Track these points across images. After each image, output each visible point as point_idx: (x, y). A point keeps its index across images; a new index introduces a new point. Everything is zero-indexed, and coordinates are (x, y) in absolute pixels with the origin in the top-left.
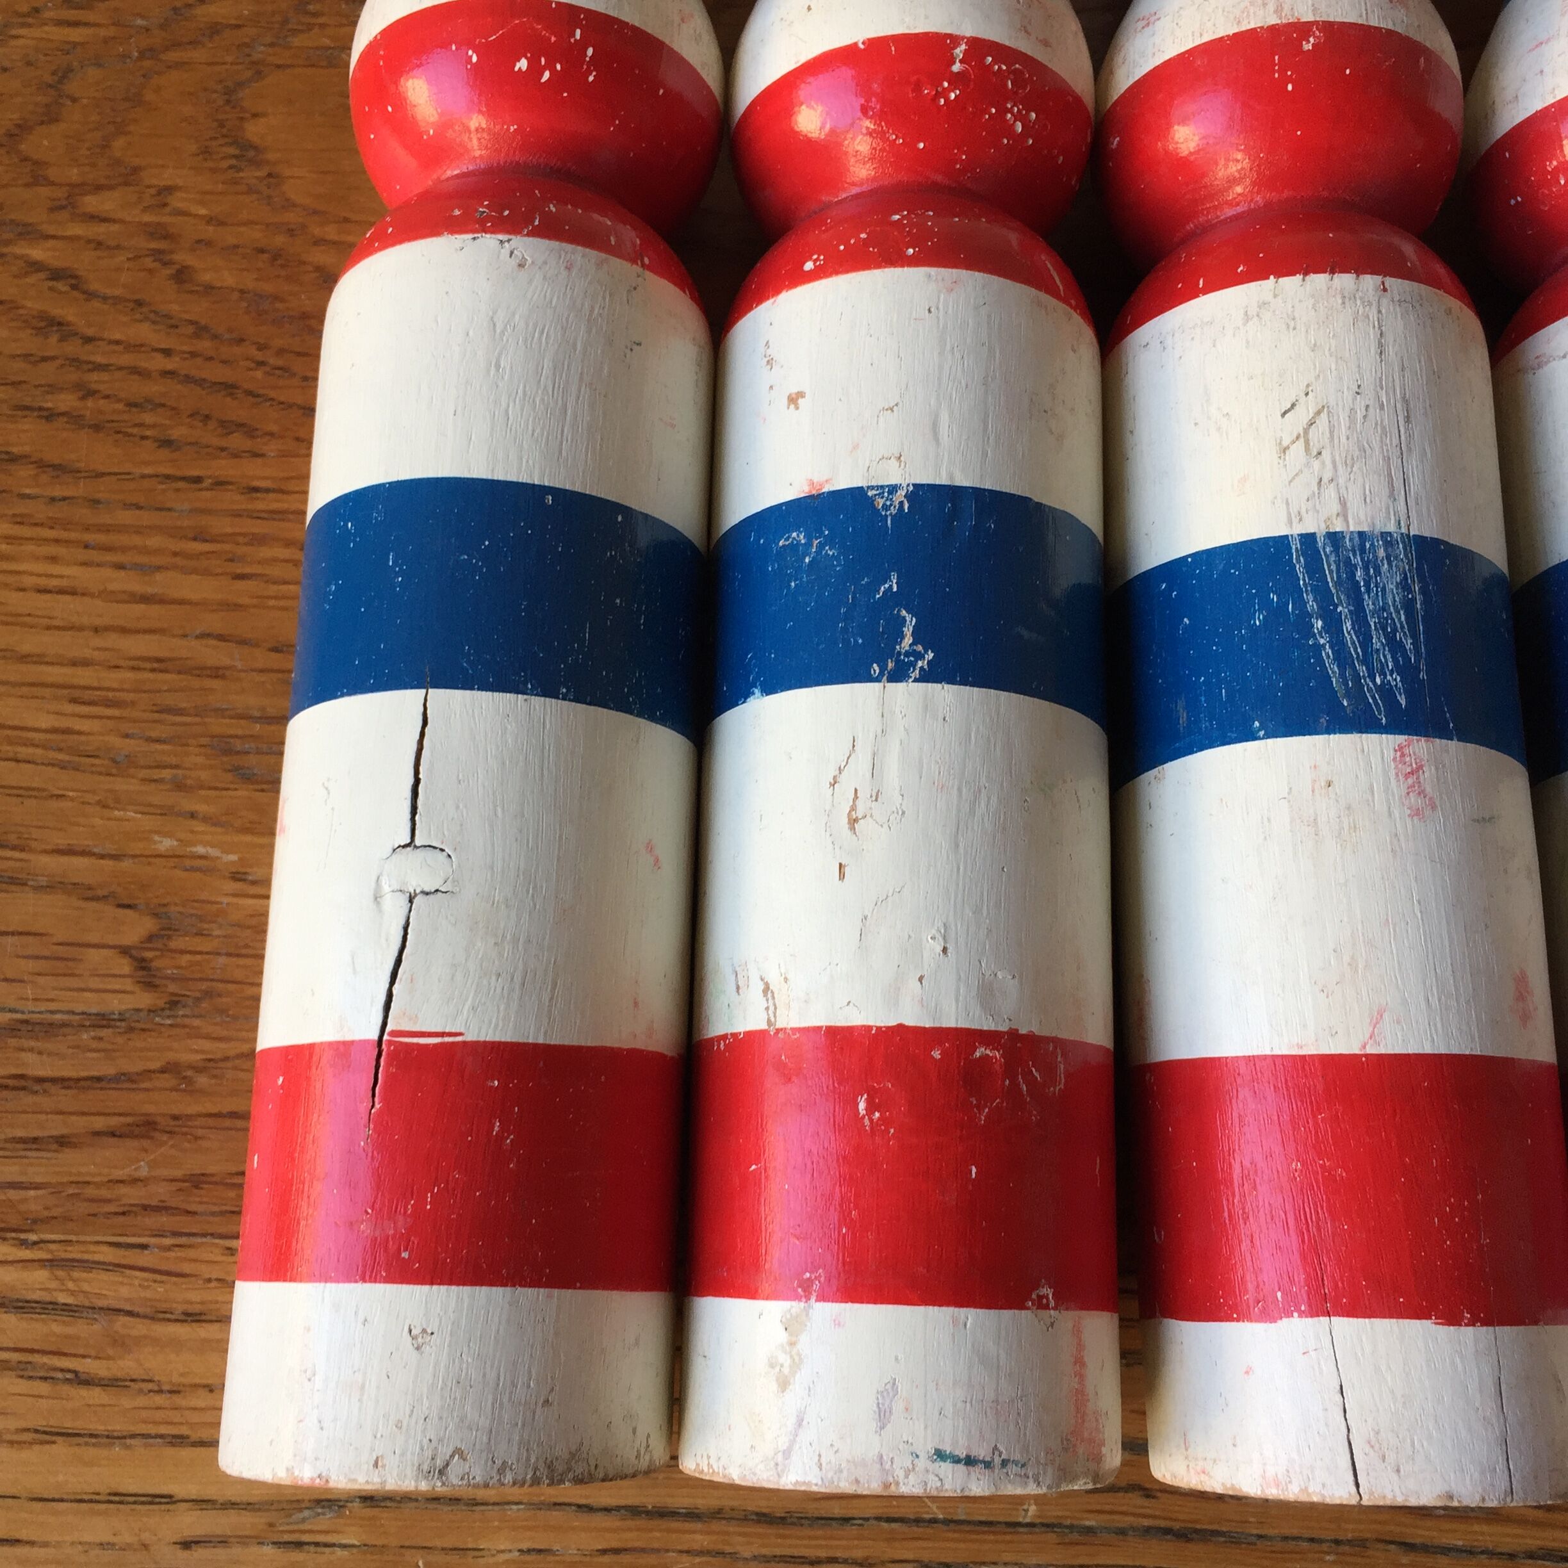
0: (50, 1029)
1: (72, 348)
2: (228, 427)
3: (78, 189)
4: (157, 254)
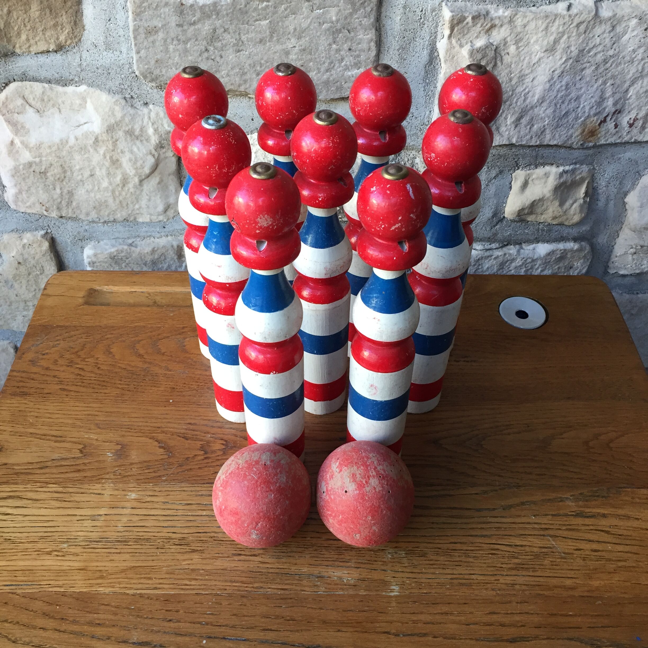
0: (66, 459)
4: (96, 366)
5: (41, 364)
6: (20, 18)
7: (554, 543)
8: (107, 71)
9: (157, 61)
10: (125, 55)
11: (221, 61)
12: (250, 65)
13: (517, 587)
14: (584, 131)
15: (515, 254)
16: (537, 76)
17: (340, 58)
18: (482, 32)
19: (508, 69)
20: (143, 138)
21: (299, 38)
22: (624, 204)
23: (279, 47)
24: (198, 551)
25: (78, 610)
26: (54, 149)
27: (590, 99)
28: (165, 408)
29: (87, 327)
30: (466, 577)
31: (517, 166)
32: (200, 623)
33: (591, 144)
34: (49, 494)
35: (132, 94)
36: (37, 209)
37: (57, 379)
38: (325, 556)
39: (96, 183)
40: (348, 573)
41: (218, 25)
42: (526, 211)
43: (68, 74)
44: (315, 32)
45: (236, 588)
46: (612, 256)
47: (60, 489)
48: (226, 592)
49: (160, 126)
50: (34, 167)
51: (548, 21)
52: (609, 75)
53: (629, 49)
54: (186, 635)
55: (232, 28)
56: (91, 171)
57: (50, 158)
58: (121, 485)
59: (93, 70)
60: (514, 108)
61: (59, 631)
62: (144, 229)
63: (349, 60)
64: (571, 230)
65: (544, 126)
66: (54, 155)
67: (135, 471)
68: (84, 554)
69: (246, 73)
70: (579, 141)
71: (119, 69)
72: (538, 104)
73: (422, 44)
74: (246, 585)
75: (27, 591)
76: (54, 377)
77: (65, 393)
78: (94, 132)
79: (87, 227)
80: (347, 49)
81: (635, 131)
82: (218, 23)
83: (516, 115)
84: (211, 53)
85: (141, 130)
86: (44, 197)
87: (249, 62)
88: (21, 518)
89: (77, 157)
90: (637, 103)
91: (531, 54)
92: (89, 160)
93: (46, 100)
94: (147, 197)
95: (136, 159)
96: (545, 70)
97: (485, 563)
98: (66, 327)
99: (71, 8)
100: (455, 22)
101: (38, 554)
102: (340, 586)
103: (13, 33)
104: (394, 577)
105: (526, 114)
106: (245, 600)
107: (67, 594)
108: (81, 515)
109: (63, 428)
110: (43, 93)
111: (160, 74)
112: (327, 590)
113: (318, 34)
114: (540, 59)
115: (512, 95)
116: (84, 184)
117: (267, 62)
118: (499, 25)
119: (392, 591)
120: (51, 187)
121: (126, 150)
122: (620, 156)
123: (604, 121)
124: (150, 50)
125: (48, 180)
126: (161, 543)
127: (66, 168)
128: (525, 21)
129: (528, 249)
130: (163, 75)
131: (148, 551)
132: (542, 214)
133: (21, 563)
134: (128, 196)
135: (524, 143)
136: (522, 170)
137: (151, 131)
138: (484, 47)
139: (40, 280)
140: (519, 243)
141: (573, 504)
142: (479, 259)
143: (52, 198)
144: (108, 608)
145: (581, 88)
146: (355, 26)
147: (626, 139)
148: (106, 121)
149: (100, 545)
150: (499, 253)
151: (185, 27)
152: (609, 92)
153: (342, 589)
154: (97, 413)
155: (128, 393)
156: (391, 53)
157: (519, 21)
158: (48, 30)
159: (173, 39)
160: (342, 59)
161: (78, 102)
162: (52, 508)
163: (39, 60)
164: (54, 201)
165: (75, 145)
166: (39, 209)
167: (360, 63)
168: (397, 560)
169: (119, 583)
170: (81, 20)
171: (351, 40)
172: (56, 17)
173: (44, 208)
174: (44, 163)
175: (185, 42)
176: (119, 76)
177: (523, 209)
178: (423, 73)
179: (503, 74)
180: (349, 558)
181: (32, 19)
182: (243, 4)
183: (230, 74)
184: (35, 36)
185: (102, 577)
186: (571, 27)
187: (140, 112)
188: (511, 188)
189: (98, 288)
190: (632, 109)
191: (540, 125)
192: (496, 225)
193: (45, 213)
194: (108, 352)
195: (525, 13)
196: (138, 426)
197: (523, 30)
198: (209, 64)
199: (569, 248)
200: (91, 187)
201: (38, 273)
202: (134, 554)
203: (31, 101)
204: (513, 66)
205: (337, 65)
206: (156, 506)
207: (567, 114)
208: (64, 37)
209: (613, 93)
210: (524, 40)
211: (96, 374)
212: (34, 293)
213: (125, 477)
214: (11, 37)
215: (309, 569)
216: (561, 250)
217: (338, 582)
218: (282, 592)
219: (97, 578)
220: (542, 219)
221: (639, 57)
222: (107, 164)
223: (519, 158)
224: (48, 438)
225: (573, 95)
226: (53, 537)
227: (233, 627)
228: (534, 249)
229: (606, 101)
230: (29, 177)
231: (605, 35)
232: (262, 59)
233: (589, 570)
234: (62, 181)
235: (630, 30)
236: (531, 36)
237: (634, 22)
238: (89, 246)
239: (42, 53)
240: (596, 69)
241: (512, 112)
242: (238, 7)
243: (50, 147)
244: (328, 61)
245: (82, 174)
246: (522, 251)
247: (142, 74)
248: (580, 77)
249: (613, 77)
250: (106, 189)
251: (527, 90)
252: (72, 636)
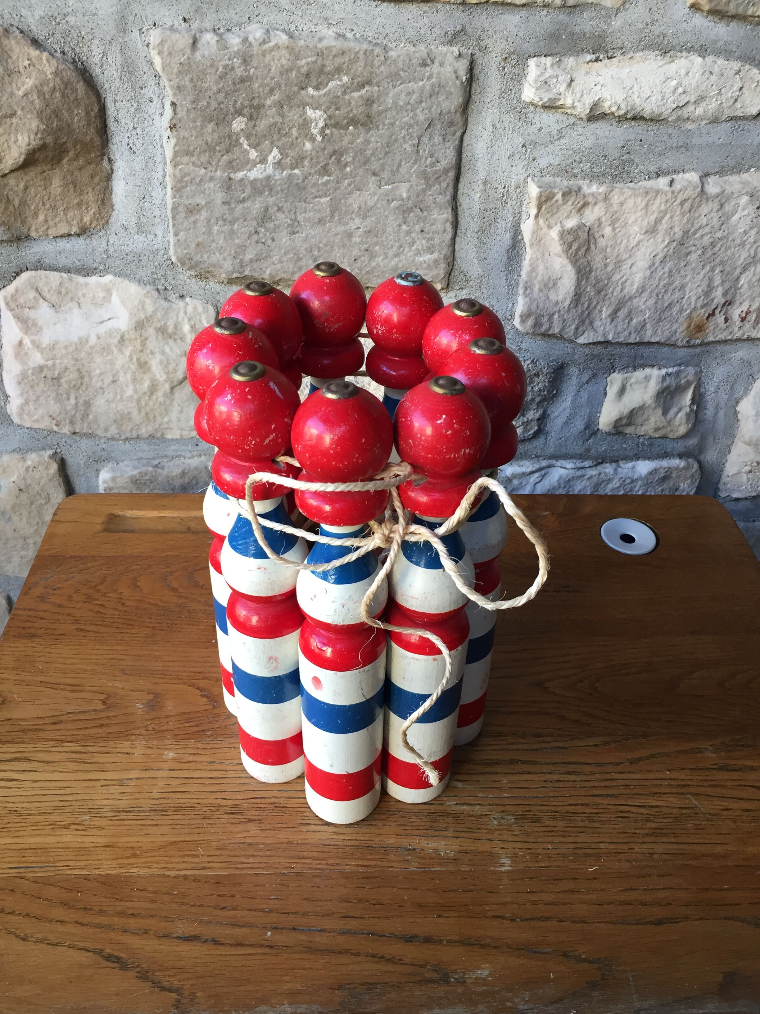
0: (86, 712)
1: (102, 615)
2: (128, 625)
3: (106, 593)
4: (119, 602)
5: (52, 600)
6: (39, 195)
7: (695, 802)
8: (138, 257)
9: (197, 245)
10: (160, 239)
11: (273, 245)
12: (306, 249)
13: (656, 856)
14: (689, 326)
15: (612, 473)
16: (635, 262)
17: (410, 241)
18: (573, 211)
19: (603, 254)
20: (177, 337)
21: (364, 218)
22: (736, 413)
23: (340, 229)
24: (254, 820)
25: (106, 897)
26: (70, 350)
27: (696, 288)
28: (207, 650)
29: (108, 557)
30: (593, 846)
31: (612, 368)
32: (263, 910)
33: (698, 341)
34: (64, 754)
35: (167, 285)
36: (46, 424)
37: (71, 618)
38: (416, 824)
39: (119, 391)
40: (446, 845)
41: (271, 203)
42: (624, 422)
43: (91, 261)
44: (382, 211)
45: (306, 866)
46: (723, 477)
47: (79, 749)
48: (293, 871)
49: (198, 322)
50: (45, 372)
51: (648, 198)
52: (718, 260)
53: (740, 231)
54: (244, 926)
55: (287, 206)
56: (114, 376)
57: (66, 361)
58: (155, 742)
59: (121, 257)
60: (609, 299)
61: (82, 924)
62: (173, 448)
63: (421, 243)
64: (676, 445)
65: (644, 320)
66: (70, 357)
67: (172, 725)
68: (111, 828)
69: (301, 259)
70: (684, 337)
71: (152, 255)
72: (637, 295)
73: (504, 226)
74: (318, 862)
75: (39, 875)
76: (69, 615)
77: (83, 634)
78: (120, 330)
79: (104, 446)
80: (419, 230)
81: (748, 326)
82: (271, 200)
83: (613, 307)
84: (261, 235)
85: (176, 327)
86: (55, 408)
87: (305, 245)
88: (29, 784)
89: (98, 360)
90: (749, 293)
91: (630, 236)
92: (112, 363)
93: (63, 292)
94: (179, 408)
95: (168, 360)
96: (645, 255)
97: (614, 829)
98: (81, 558)
99: (98, 184)
100: (543, 199)
101: (53, 829)
102: (436, 861)
103: (29, 213)
104: (503, 848)
105: (624, 305)
106: (317, 880)
107: (90, 877)
108: (105, 780)
109: (80, 675)
110: (60, 284)
111: (201, 260)
112: (422, 866)
113: (386, 213)
114: (639, 242)
115: (608, 283)
116: (103, 393)
117: (326, 246)
118: (593, 202)
119: (503, 865)
120: (65, 396)
121: (157, 350)
122: (730, 356)
123: (713, 314)
124: (190, 232)
125: (61, 388)
126: (209, 812)
127: (84, 373)
128: (622, 199)
129: (626, 467)
130: (204, 262)
131: (192, 822)
132: (642, 425)
133: (31, 840)
134: (156, 407)
135: (621, 340)
136: (618, 373)
137: (186, 328)
138: (576, 228)
139: (44, 511)
140: (615, 460)
141: (714, 755)
142: (569, 480)
143: (65, 410)
144: (144, 894)
145: (686, 276)
146: (429, 203)
147: (738, 335)
148: (135, 315)
149: (130, 816)
150: (593, 472)
151: (233, 205)
152: (717, 281)
153: (440, 864)
154: (122, 657)
155: (160, 632)
156: (469, 236)
157: (615, 199)
158: (71, 210)
159: (217, 219)
160: (413, 243)
161: (101, 294)
162: (68, 772)
163: (58, 245)
164: (67, 413)
165: (96, 344)
166: (48, 424)
167: (433, 247)
168: (505, 827)
169: (157, 862)
170: (110, 199)
171: (424, 221)
172: (81, 195)
173: (54, 422)
174: (58, 366)
175: (232, 223)
176: (152, 263)
177: (620, 419)
178: (505, 259)
179: (597, 259)
180: (446, 825)
181: (52, 196)
182: (301, 179)
183: (283, 259)
184: (55, 217)
185: (134, 856)
186: (674, 204)
187: (174, 305)
188: (605, 394)
189: (120, 513)
190: (744, 301)
191: (639, 319)
192: (589, 438)
193: (55, 428)
194: (135, 586)
195: (622, 189)
196: (174, 672)
197: (619, 209)
198: (259, 248)
199: (675, 465)
200: (112, 395)
201: (43, 502)
202: (174, 826)
203: (46, 294)
204: (608, 250)
205: (407, 249)
206: (200, 766)
207: (670, 304)
208: (89, 218)
209: (722, 281)
210: (621, 221)
211: (120, 611)
212: (36, 527)
213: (160, 732)
214: (26, 217)
215: (396, 840)
216: (665, 468)
217: (434, 855)
218: (365, 869)
219: (128, 857)
220: (642, 431)
221: (752, 240)
222: (133, 367)
223: (615, 359)
224: (62, 687)
225: (677, 283)
226: (71, 807)
227: (305, 914)
228: (633, 467)
229: (714, 291)
230: (38, 384)
231: (712, 214)
232: (320, 242)
233: (743, 834)
234: (79, 388)
235: (740, 208)
236: (629, 215)
237: (745, 199)
238: (106, 469)
239: (62, 236)
240: (703, 253)
241: (607, 303)
242: (295, 182)
243: (66, 347)
244: (397, 244)
245: (102, 380)
246: (620, 470)
247: (179, 260)
248: (685, 263)
249: (722, 263)
250: (130, 398)
251: (625, 278)
252: (98, 930)
